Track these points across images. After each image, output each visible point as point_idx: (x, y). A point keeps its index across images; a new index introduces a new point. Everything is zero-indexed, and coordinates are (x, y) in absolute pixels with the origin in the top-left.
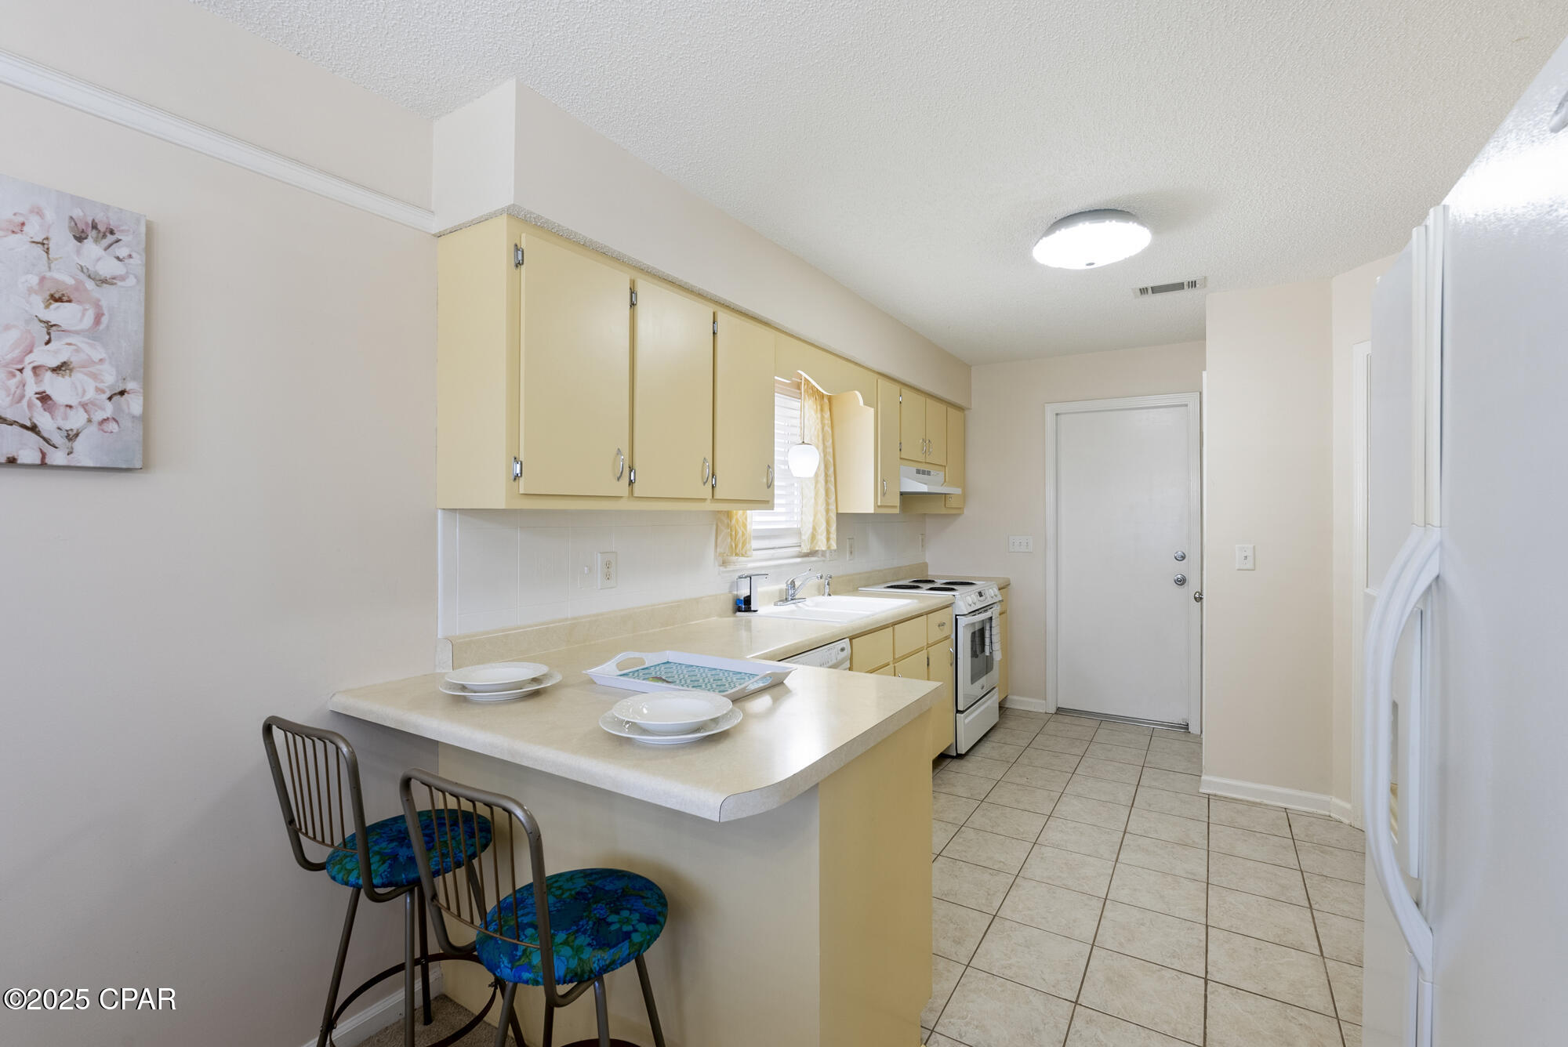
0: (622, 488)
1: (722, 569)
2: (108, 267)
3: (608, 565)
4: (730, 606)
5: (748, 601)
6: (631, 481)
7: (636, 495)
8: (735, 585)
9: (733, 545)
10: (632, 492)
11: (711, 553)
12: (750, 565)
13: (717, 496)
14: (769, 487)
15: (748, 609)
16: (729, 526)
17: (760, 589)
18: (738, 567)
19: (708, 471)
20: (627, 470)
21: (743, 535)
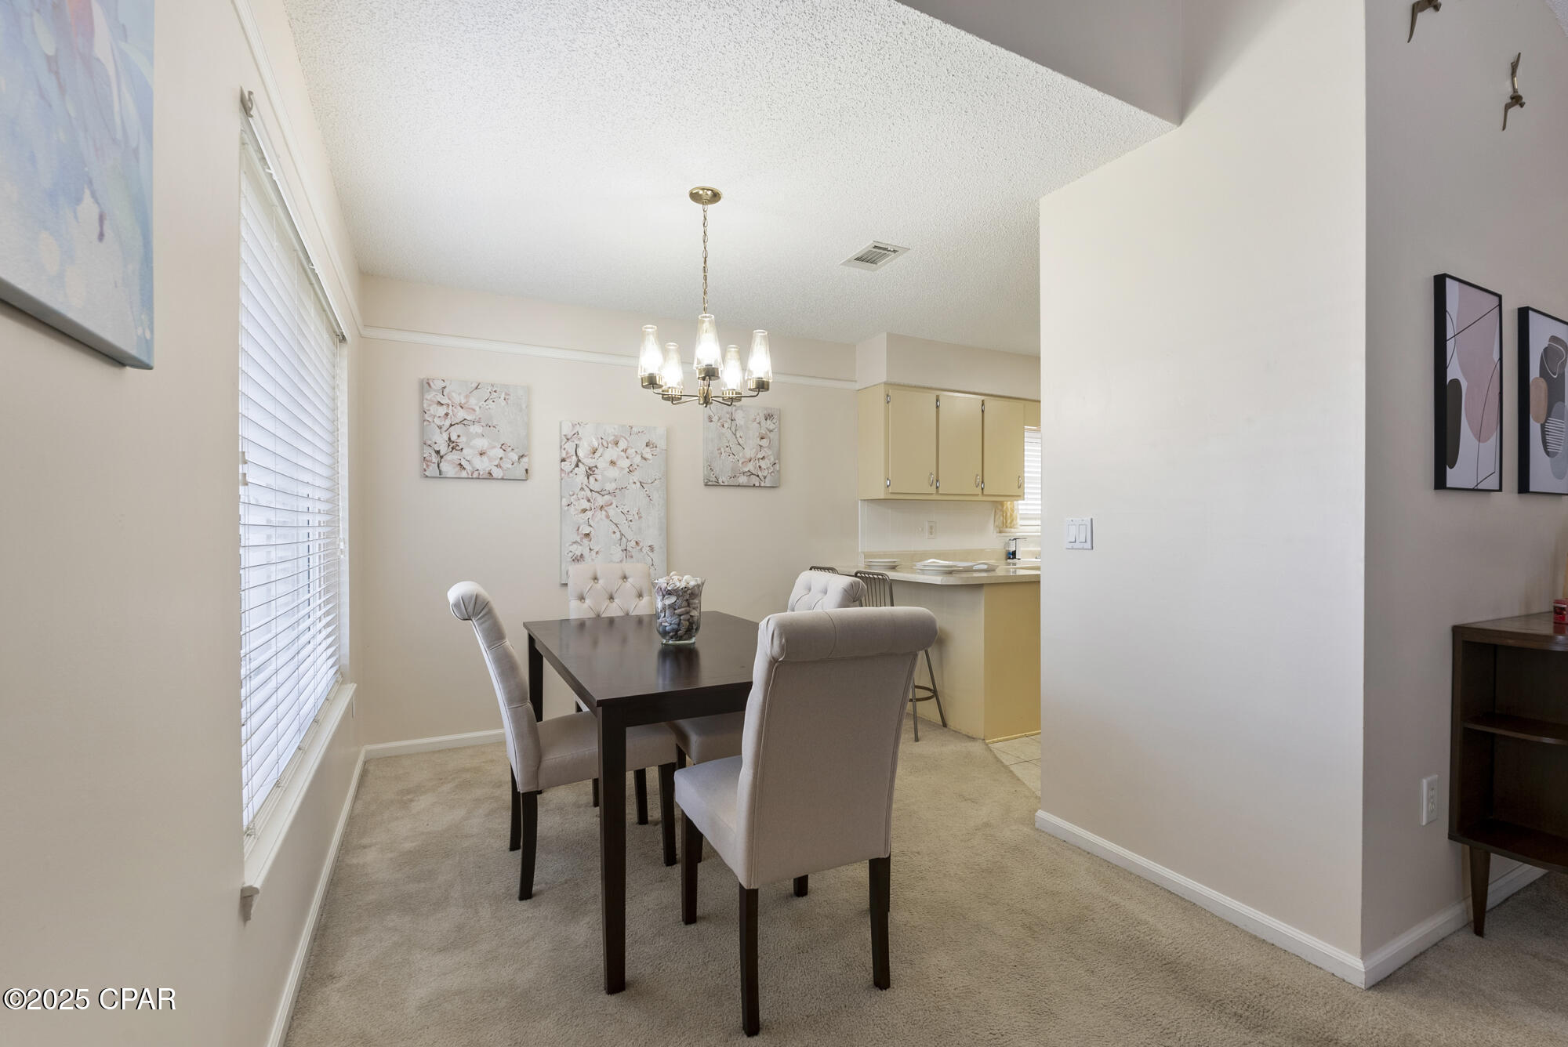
0: (933, 490)
1: (998, 534)
2: (772, 427)
3: (931, 528)
4: (1004, 556)
5: (1014, 553)
6: (937, 487)
7: (940, 492)
8: (1007, 544)
9: (1005, 523)
10: (938, 491)
11: (991, 526)
12: (1018, 534)
13: (985, 493)
14: (1019, 487)
15: (1014, 557)
16: (1002, 511)
17: (1022, 549)
18: (1010, 534)
19: (979, 480)
20: (935, 481)
21: (1011, 515)
